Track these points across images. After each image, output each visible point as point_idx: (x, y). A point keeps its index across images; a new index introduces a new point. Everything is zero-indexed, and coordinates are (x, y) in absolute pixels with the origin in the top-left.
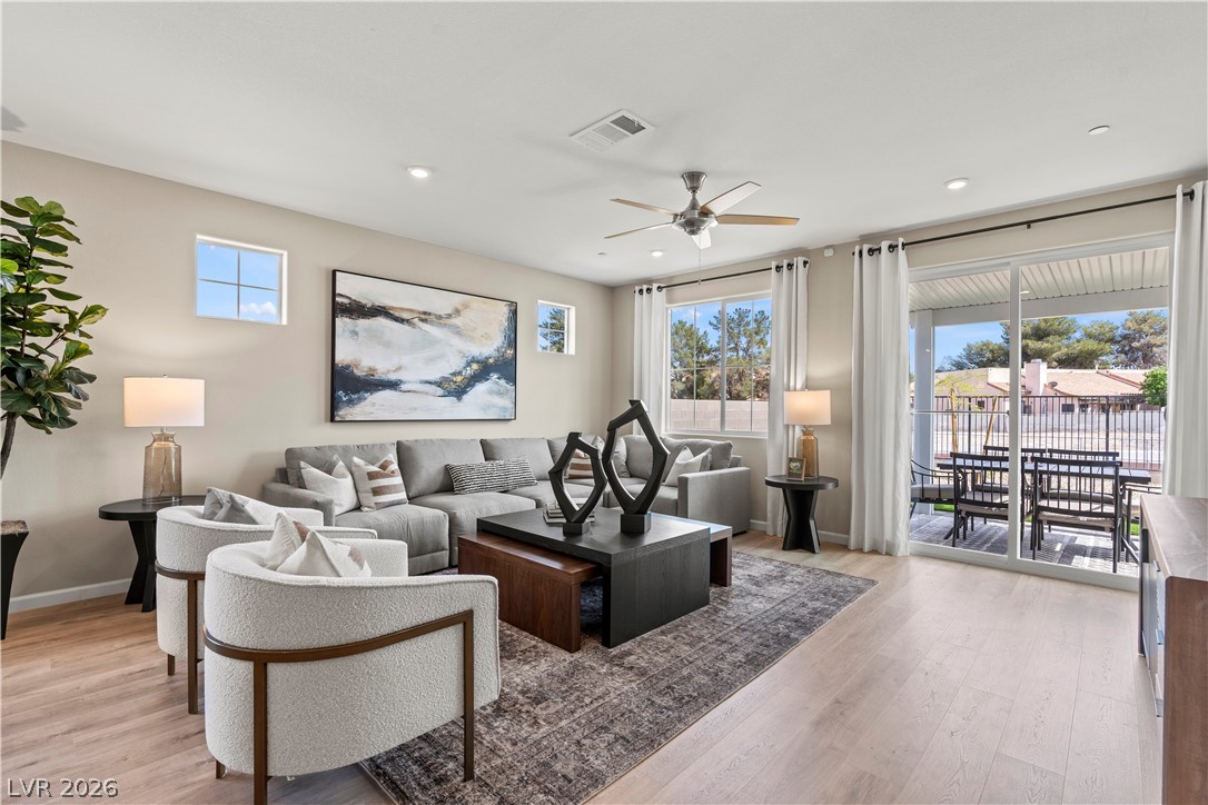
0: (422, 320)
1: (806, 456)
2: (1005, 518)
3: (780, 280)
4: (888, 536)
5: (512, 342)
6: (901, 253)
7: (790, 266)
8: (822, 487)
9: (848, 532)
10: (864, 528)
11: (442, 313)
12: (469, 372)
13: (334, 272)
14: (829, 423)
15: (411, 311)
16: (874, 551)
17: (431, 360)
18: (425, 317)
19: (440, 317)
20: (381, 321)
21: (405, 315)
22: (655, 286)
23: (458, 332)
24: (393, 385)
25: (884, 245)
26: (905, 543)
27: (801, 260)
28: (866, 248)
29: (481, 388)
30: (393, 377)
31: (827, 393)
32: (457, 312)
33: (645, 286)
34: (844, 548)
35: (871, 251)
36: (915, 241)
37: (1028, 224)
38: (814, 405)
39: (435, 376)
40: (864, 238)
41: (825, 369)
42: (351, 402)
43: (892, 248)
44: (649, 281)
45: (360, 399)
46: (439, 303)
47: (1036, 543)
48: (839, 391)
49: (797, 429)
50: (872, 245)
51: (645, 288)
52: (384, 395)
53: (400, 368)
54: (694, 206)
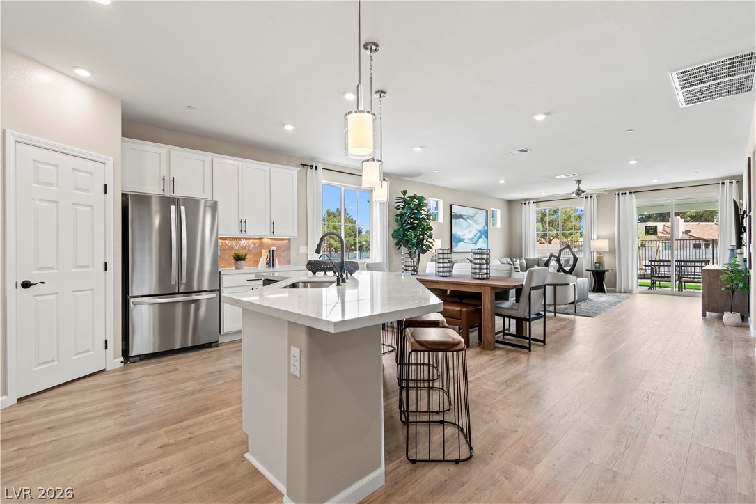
0: (468, 219)
1: (600, 262)
2: (670, 281)
3: (587, 202)
4: (630, 288)
5: (487, 225)
6: (633, 194)
7: (591, 197)
8: (607, 271)
9: (615, 287)
10: (621, 283)
11: (472, 216)
12: (478, 235)
13: (451, 206)
14: (608, 250)
16: (625, 293)
17: (470, 231)
18: (469, 217)
20: (461, 219)
21: (465, 217)
22: (532, 202)
23: (475, 222)
24: (463, 240)
25: (627, 192)
26: (636, 289)
27: (595, 195)
28: (620, 193)
29: (481, 240)
30: (463, 238)
31: (607, 241)
32: (475, 215)
33: (527, 201)
34: (615, 292)
35: (622, 194)
36: (638, 191)
37: (676, 188)
38: (603, 245)
39: (470, 237)
40: (619, 190)
41: (604, 231)
42: (455, 246)
43: (630, 193)
44: (527, 200)
45: (457, 245)
46: (471, 212)
47: (680, 288)
48: (611, 240)
49: (595, 253)
50: (622, 192)
51: (527, 202)
52: (462, 243)
53: (464, 235)
54: (579, 190)
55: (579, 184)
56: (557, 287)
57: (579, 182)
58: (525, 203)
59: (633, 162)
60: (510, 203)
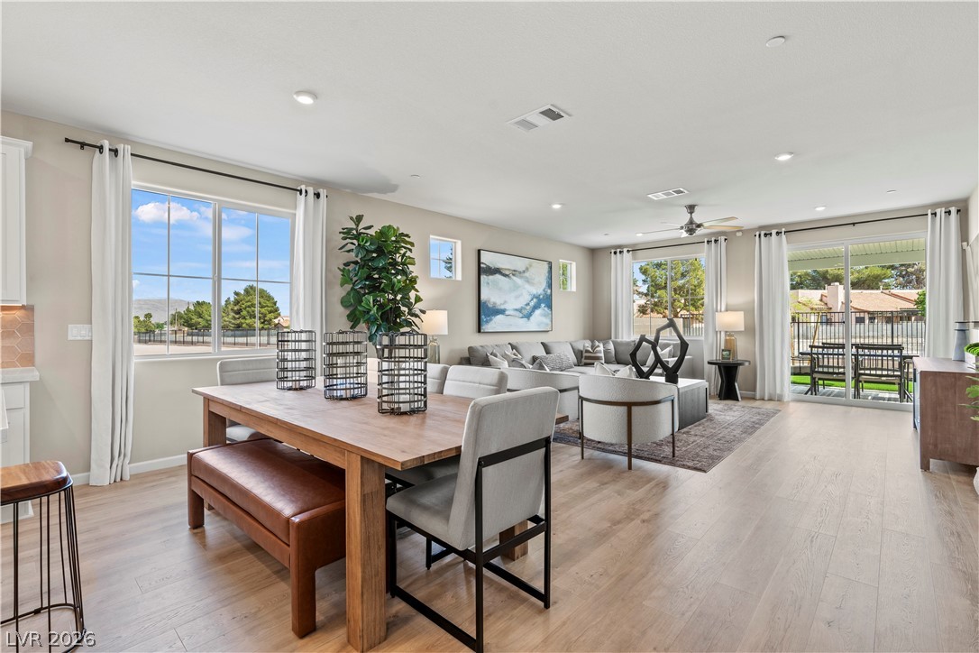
0: (513, 275)
1: (730, 348)
2: (844, 381)
3: (710, 249)
4: (778, 391)
5: (550, 286)
6: (784, 236)
7: (716, 241)
8: (741, 364)
9: (754, 390)
10: (765, 386)
11: (521, 270)
12: (532, 304)
13: (479, 251)
14: (743, 329)
15: (509, 270)
16: (770, 400)
17: (517, 297)
18: (515, 273)
19: (520, 273)
20: (498, 276)
21: (507, 273)
22: (625, 250)
23: (528, 281)
24: (502, 312)
25: (774, 232)
26: (788, 396)
27: (723, 238)
28: (763, 233)
29: (538, 312)
30: (502, 307)
31: (742, 314)
32: (527, 269)
34: (753, 398)
35: (766, 235)
36: (791, 230)
37: (854, 224)
38: (735, 320)
39: (518, 307)
40: (761, 228)
41: (738, 298)
42: (487, 322)
43: (778, 233)
44: (620, 247)
45: (491, 320)
46: (519, 264)
47: (857, 395)
48: (748, 312)
49: (723, 333)
50: (766, 231)
51: (618, 250)
52: (500, 317)
53: (505, 302)
54: (691, 222)
55: (691, 213)
56: (634, 409)
57: (691, 208)
58: (615, 253)
59: (784, 158)
60: (594, 253)
